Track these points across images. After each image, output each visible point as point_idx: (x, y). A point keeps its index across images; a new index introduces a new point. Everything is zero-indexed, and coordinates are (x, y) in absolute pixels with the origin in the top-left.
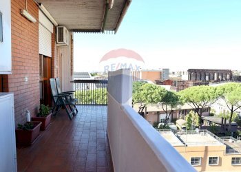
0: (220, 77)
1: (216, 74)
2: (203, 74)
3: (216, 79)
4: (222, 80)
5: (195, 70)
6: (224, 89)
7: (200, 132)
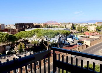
0: (29, 26)
1: (27, 25)
2: (22, 26)
3: (27, 27)
4: (30, 28)
5: (18, 24)
6: (34, 32)
7: (28, 52)
